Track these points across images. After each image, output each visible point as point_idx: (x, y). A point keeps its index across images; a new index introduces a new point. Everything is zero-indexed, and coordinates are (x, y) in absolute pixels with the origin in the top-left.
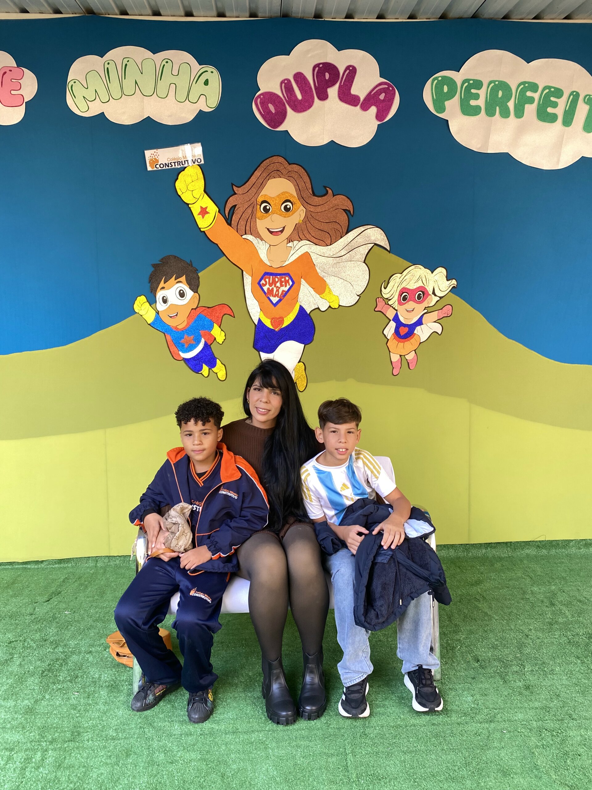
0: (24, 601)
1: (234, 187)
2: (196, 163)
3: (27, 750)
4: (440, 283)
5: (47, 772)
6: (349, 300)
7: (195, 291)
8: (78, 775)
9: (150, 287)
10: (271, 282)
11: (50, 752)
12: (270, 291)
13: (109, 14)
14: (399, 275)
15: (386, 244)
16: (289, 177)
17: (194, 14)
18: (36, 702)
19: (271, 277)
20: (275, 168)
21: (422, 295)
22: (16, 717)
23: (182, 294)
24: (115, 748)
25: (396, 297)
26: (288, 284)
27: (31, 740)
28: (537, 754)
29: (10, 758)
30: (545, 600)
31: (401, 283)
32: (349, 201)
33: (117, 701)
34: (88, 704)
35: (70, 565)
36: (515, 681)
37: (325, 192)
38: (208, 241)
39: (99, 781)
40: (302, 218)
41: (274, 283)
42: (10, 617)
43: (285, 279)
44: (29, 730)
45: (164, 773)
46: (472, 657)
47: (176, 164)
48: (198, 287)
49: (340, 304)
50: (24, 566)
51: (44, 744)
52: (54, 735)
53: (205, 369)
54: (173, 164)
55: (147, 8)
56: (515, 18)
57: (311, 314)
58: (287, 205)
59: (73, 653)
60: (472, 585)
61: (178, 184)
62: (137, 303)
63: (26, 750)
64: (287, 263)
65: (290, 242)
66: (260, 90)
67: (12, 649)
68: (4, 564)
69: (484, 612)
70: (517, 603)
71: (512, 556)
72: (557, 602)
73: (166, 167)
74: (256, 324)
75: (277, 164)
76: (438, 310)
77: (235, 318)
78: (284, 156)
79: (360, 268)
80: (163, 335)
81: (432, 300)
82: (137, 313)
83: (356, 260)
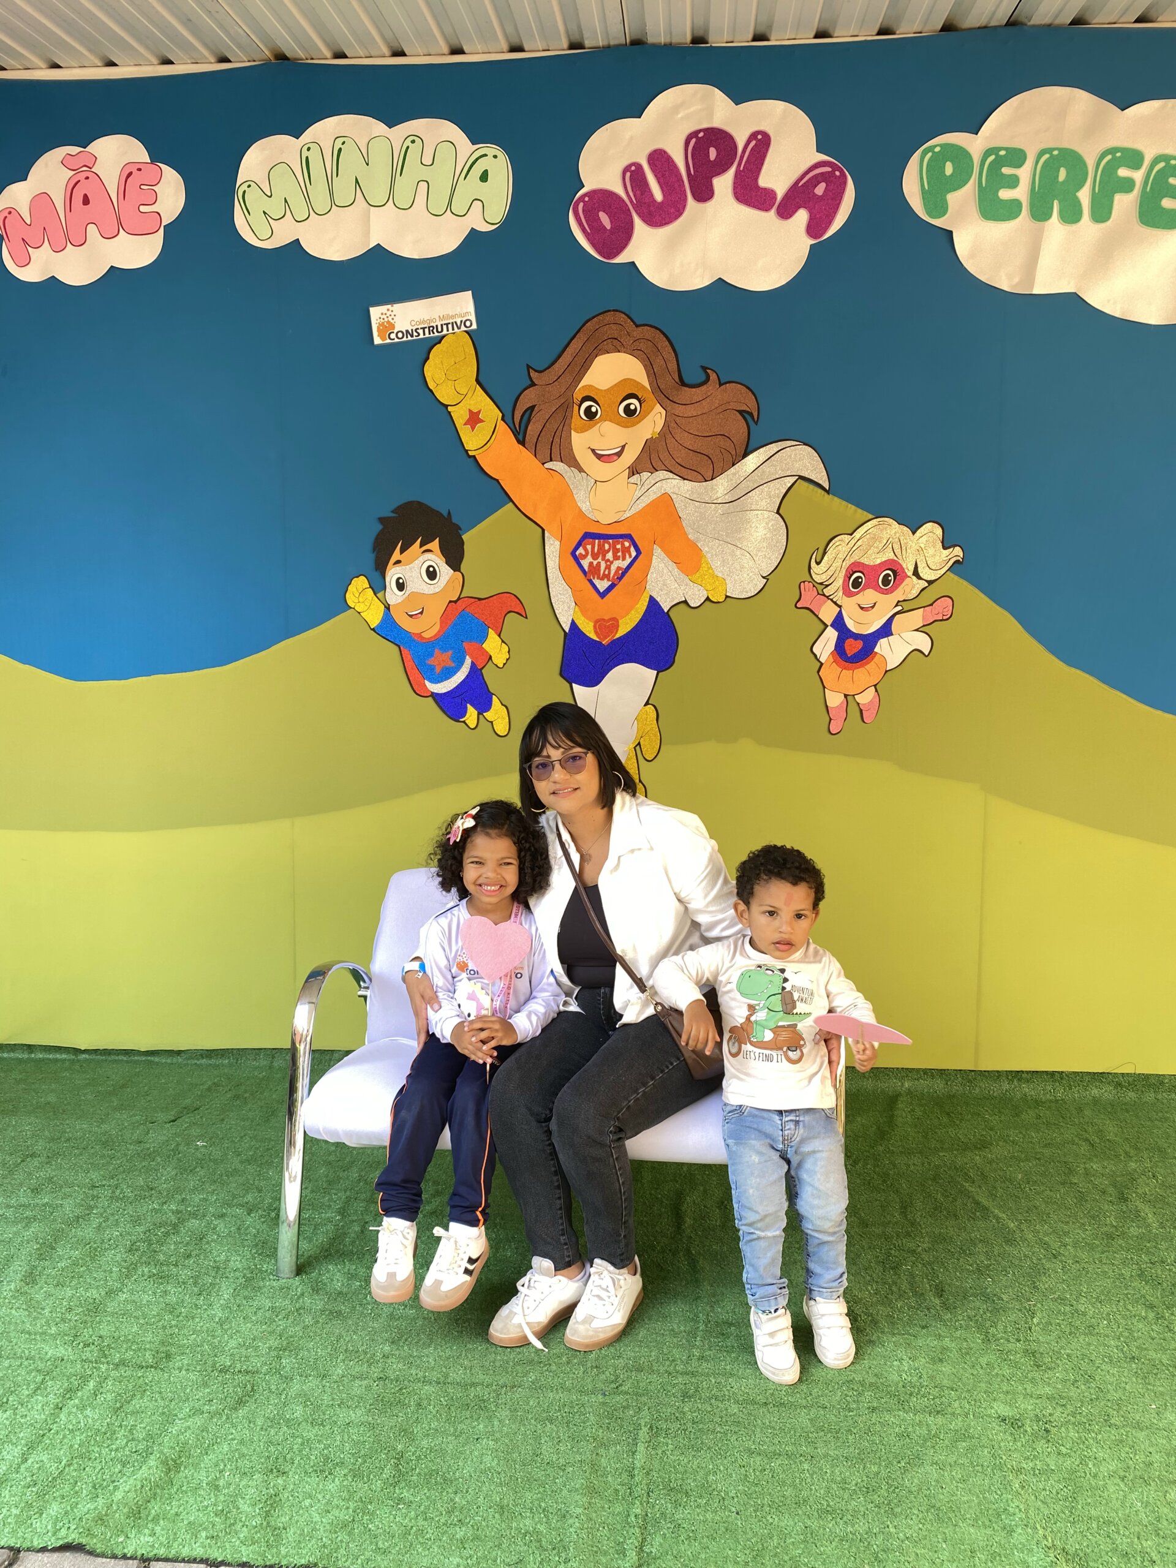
0: (134, 1119)
1: (533, 374)
2: (463, 328)
3: (73, 1375)
4: (929, 553)
5: (96, 1416)
7: (457, 567)
9: (376, 561)
10: (596, 551)
11: (111, 1382)
12: (594, 568)
13: (312, 59)
14: (847, 538)
15: (820, 477)
16: (635, 350)
17: (465, 47)
18: (109, 1293)
20: (609, 333)
21: (892, 578)
22: (69, 1316)
23: (432, 574)
24: (222, 1387)
25: (839, 582)
26: (627, 556)
30: (1110, 1190)
31: (851, 552)
32: (750, 393)
33: (246, 1305)
34: (196, 1306)
35: (227, 1061)
37: (703, 378)
40: (658, 429)
41: (602, 552)
42: (105, 1144)
43: (623, 545)
47: (427, 330)
48: (461, 558)
49: (728, 594)
53: (471, 713)
54: (421, 331)
56: (1096, 22)
57: (670, 613)
58: (631, 404)
59: (194, 1215)
60: (966, 1149)
61: (429, 370)
62: (352, 589)
64: (628, 514)
65: (633, 475)
66: (584, 186)
67: (93, 1200)
68: (115, 1052)
69: (978, 1203)
70: (1051, 1191)
71: (1062, 1100)
72: (1134, 1195)
73: (407, 337)
74: (567, 631)
75: (614, 327)
76: (924, 607)
77: (526, 618)
78: (627, 313)
79: (770, 525)
80: (396, 648)
81: (911, 588)
82: (351, 608)
83: (762, 508)
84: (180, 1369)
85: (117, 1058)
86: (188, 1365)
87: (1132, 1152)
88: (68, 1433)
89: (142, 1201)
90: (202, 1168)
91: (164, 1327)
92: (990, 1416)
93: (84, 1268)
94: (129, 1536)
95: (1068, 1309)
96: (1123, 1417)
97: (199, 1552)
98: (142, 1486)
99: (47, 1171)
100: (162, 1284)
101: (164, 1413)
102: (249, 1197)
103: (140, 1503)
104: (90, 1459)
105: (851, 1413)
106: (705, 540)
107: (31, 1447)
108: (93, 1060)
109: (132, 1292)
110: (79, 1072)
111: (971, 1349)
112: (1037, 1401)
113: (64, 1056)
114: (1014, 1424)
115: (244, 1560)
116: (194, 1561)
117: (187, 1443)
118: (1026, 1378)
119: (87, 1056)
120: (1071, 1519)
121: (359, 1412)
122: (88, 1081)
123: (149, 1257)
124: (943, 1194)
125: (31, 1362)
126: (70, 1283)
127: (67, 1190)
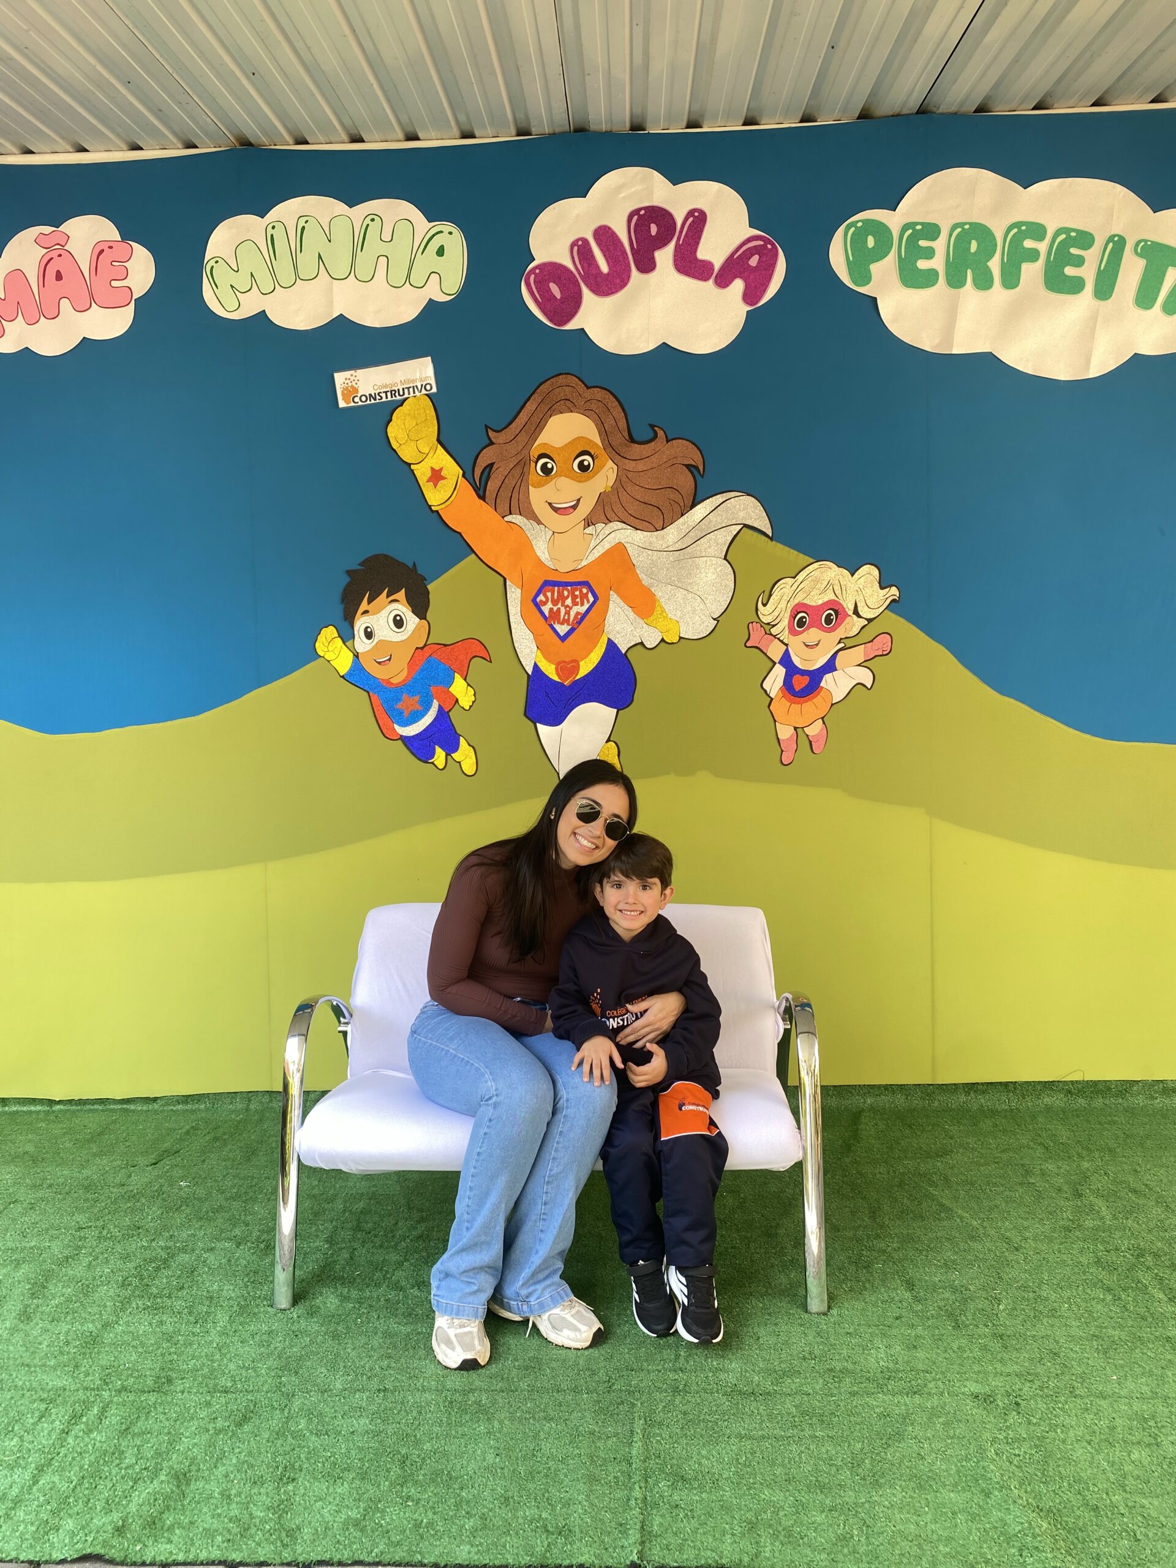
0: (115, 1163)
1: (491, 433)
2: (424, 392)
3: (77, 1402)
4: (868, 592)
5: (103, 1439)
6: (697, 627)
7: (423, 616)
9: (345, 611)
10: (556, 597)
11: (114, 1407)
12: (554, 613)
13: (274, 145)
14: (790, 581)
15: (765, 525)
16: (587, 411)
17: (420, 135)
18: (106, 1325)
19: (556, 588)
20: (562, 395)
21: (834, 617)
22: (67, 1348)
23: (399, 623)
24: (225, 1406)
25: (785, 622)
26: (585, 601)
27: (86, 1387)
30: (1065, 1188)
31: (794, 594)
32: (696, 448)
33: (243, 1331)
34: (193, 1333)
35: (203, 1106)
37: (652, 435)
38: (445, 528)
40: (611, 483)
41: (562, 599)
42: (87, 1188)
43: (581, 592)
47: (389, 394)
48: (427, 608)
49: (681, 635)
50: (125, 1106)
51: (106, 1394)
53: (440, 755)
55: (337, 130)
56: (997, 109)
57: (629, 655)
58: (584, 460)
59: (184, 1250)
60: (928, 1157)
61: (392, 431)
62: (321, 638)
64: (584, 563)
65: (589, 526)
66: (534, 259)
67: (80, 1240)
68: (90, 1101)
69: (942, 1205)
70: (1010, 1191)
71: (1017, 1109)
72: (1088, 1191)
73: (370, 401)
74: (530, 673)
75: (567, 389)
76: (865, 643)
77: (491, 662)
78: (578, 375)
79: (718, 570)
80: (366, 694)
81: (853, 625)
82: (320, 656)
83: (710, 555)
84: (183, 1392)
85: (92, 1107)
86: (189, 1388)
87: (1084, 1153)
88: (76, 1455)
89: (130, 1239)
90: (187, 1206)
91: (163, 1355)
92: (963, 1394)
93: (78, 1304)
94: (147, 1543)
95: (1031, 1295)
96: (1087, 1388)
97: (216, 1554)
98: (156, 1500)
99: (31, 1217)
100: (157, 1314)
101: (169, 1433)
102: (237, 1231)
103: (154, 1514)
104: (101, 1478)
105: (833, 1398)
106: (658, 586)
107: (40, 1469)
108: (68, 1110)
109: (127, 1324)
110: (54, 1122)
111: (943, 1335)
112: (1007, 1379)
113: (39, 1108)
114: (986, 1400)
115: (262, 1559)
116: (213, 1563)
117: (194, 1458)
118: (996, 1358)
119: (62, 1107)
120: (1044, 1480)
121: (362, 1421)
122: (65, 1130)
123: (142, 1291)
124: (908, 1199)
125: (33, 1393)
126: (65, 1318)
127: (54, 1232)
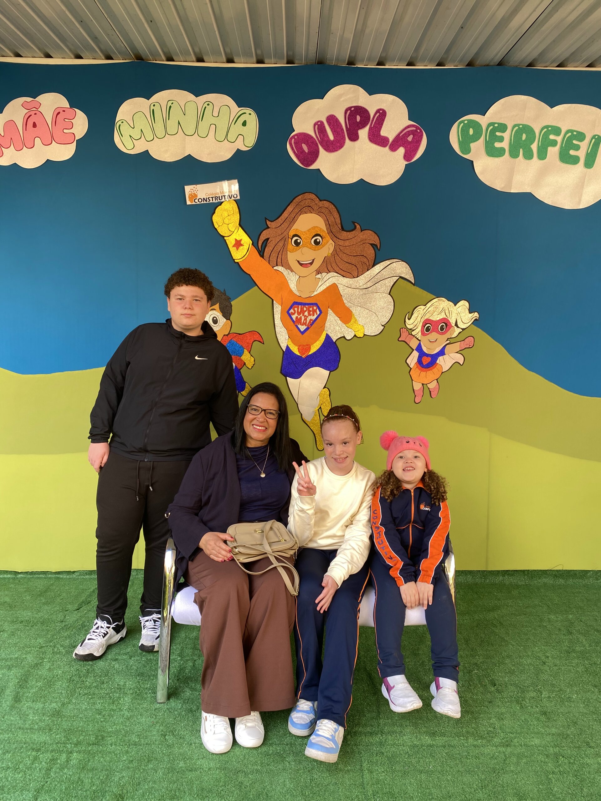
0: (55, 608)
1: (268, 222)
2: (233, 198)
4: (462, 315)
5: (71, 773)
6: (373, 329)
7: (228, 318)
8: (101, 778)
10: (299, 311)
11: (75, 754)
12: (298, 319)
13: (156, 61)
14: (423, 307)
15: (411, 278)
16: (319, 213)
17: (235, 60)
18: (63, 704)
20: (306, 204)
21: (445, 327)
22: (44, 718)
23: (215, 321)
24: (136, 753)
25: (420, 328)
26: (315, 314)
27: (57, 741)
28: (554, 780)
29: (36, 758)
30: (562, 628)
31: (425, 314)
32: (376, 236)
33: (140, 708)
34: (113, 710)
36: (532, 707)
37: (353, 227)
39: (121, 783)
40: (331, 251)
41: (303, 312)
42: (42, 623)
43: (313, 309)
44: (55, 732)
45: (183, 781)
46: (488, 681)
47: (214, 199)
48: (230, 314)
49: (365, 334)
50: (57, 576)
51: (69, 746)
52: (79, 738)
54: (211, 199)
55: (191, 55)
56: (538, 66)
57: (337, 342)
58: (317, 239)
60: (489, 611)
61: (215, 218)
63: (52, 751)
64: (315, 293)
65: (318, 274)
66: (294, 131)
67: (43, 654)
68: (38, 573)
69: (501, 638)
70: (534, 630)
71: (529, 584)
72: (574, 631)
73: (204, 202)
74: (284, 351)
75: (310, 201)
76: (460, 341)
77: (264, 344)
78: (315, 193)
79: (386, 300)
81: (454, 332)
83: (381, 292)
87: (568, 609)
88: (57, 783)
93: (46, 692)
106: (354, 307)
107: (38, 792)
108: (25, 577)
109: (75, 704)
110: (19, 584)
111: (515, 712)
113: (9, 576)
118: (545, 725)
119: (22, 576)
122: (25, 589)
123: (81, 684)
124: (483, 634)
126: (40, 700)
127: (27, 649)
